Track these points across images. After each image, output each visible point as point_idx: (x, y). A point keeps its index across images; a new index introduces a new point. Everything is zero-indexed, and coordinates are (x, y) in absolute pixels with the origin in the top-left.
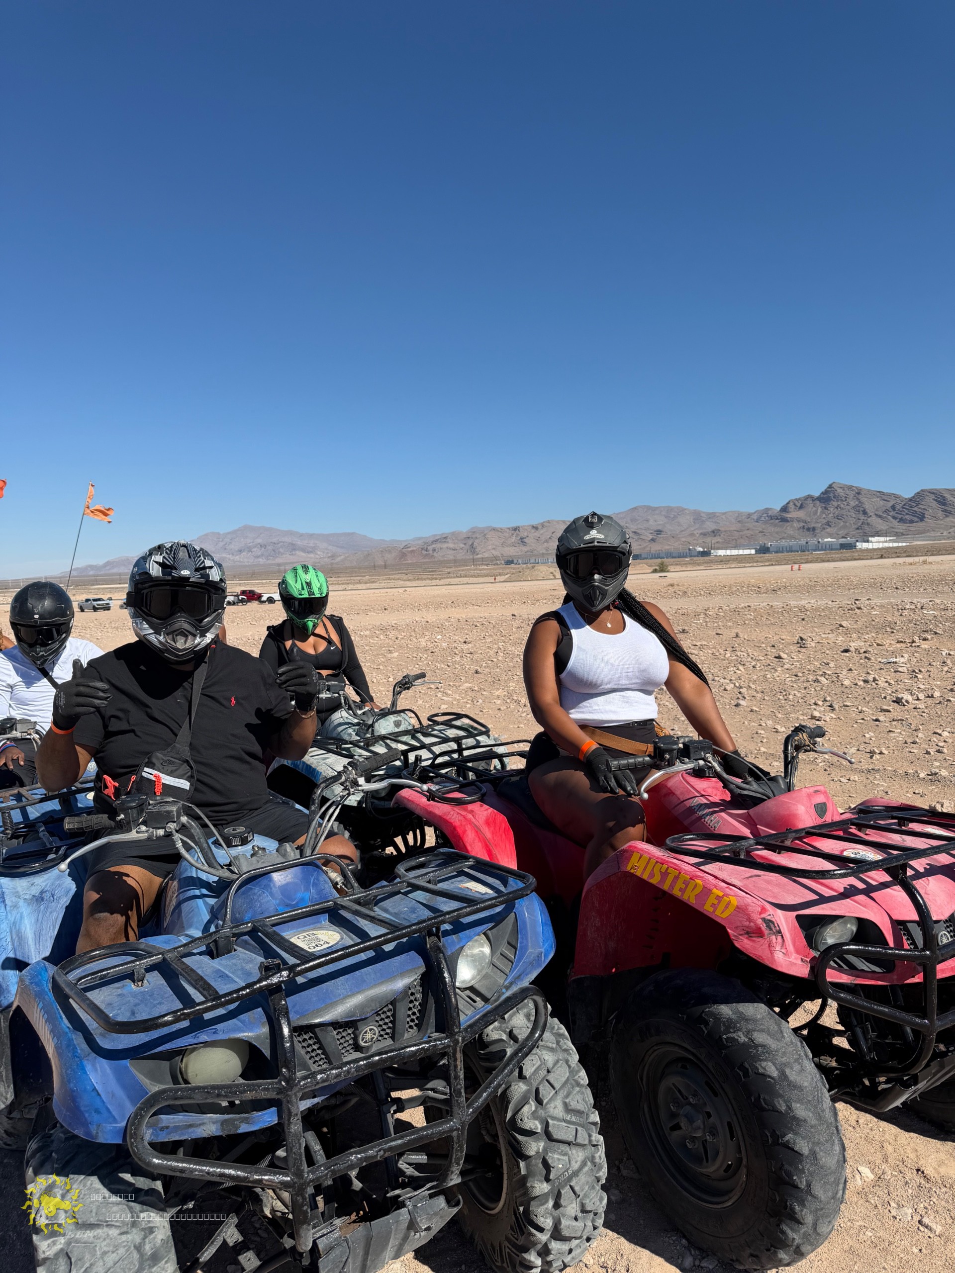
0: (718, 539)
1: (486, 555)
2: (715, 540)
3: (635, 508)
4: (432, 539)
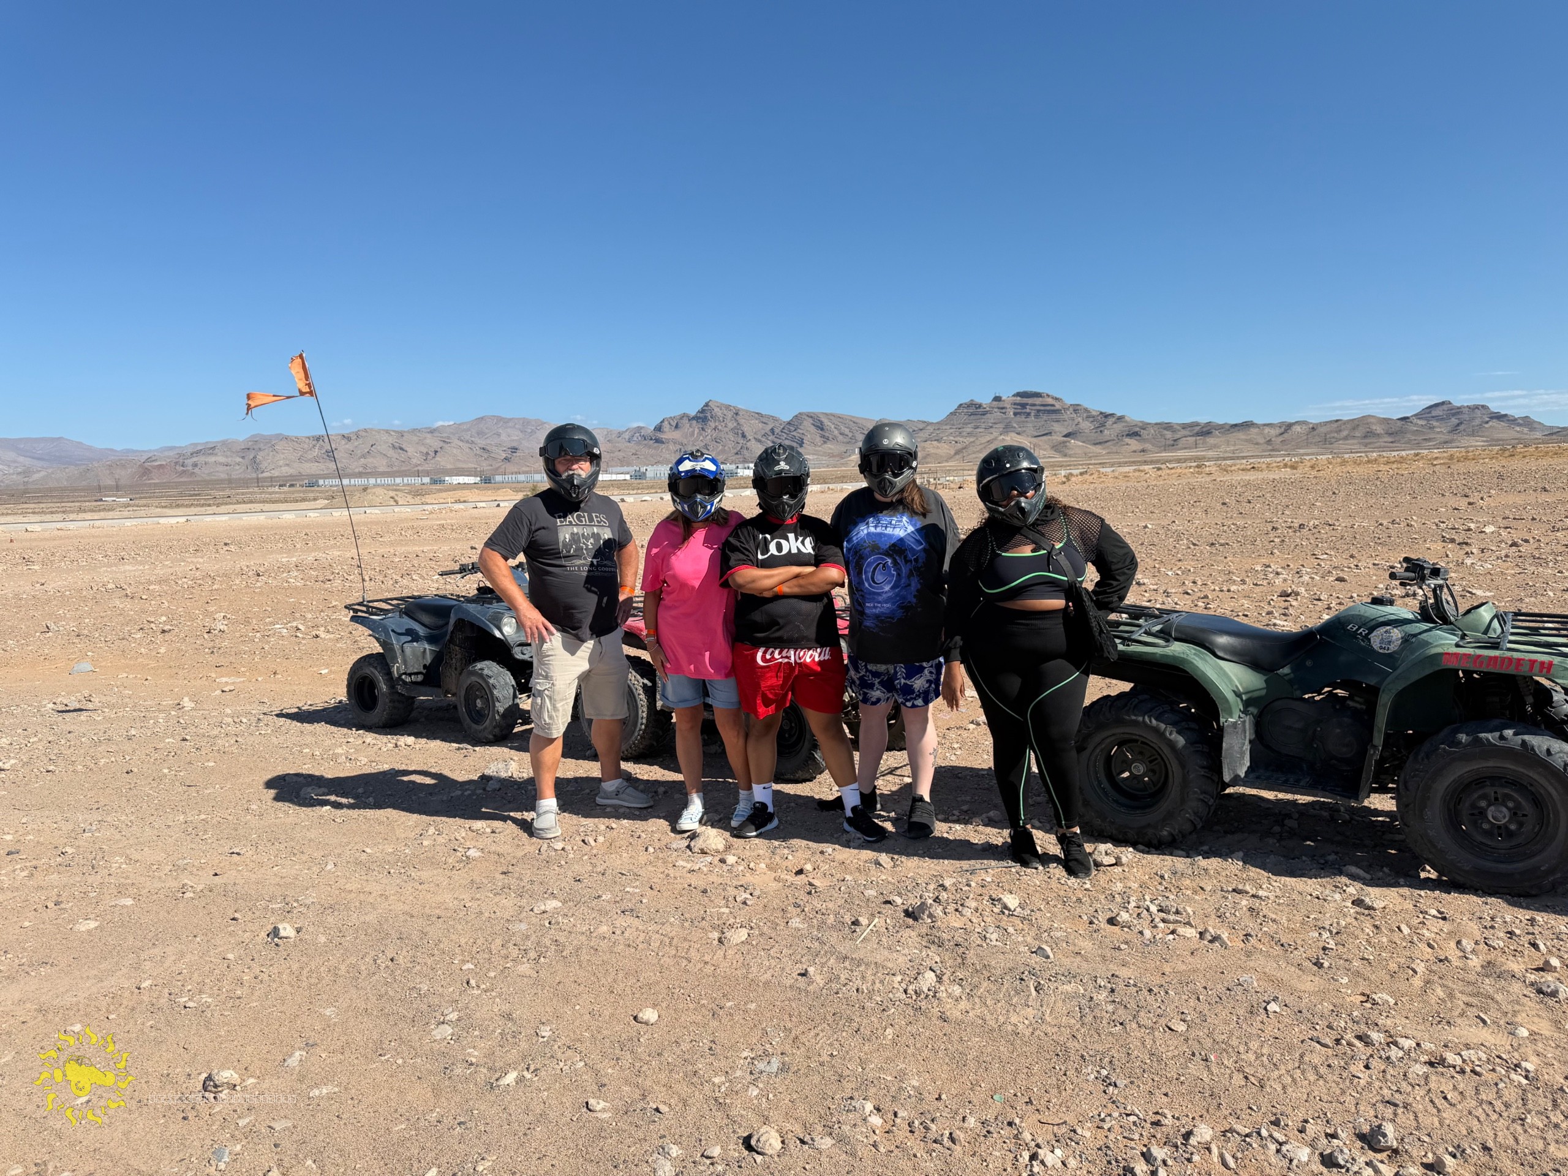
1: (276, 473)
3: (482, 418)
4: (191, 450)
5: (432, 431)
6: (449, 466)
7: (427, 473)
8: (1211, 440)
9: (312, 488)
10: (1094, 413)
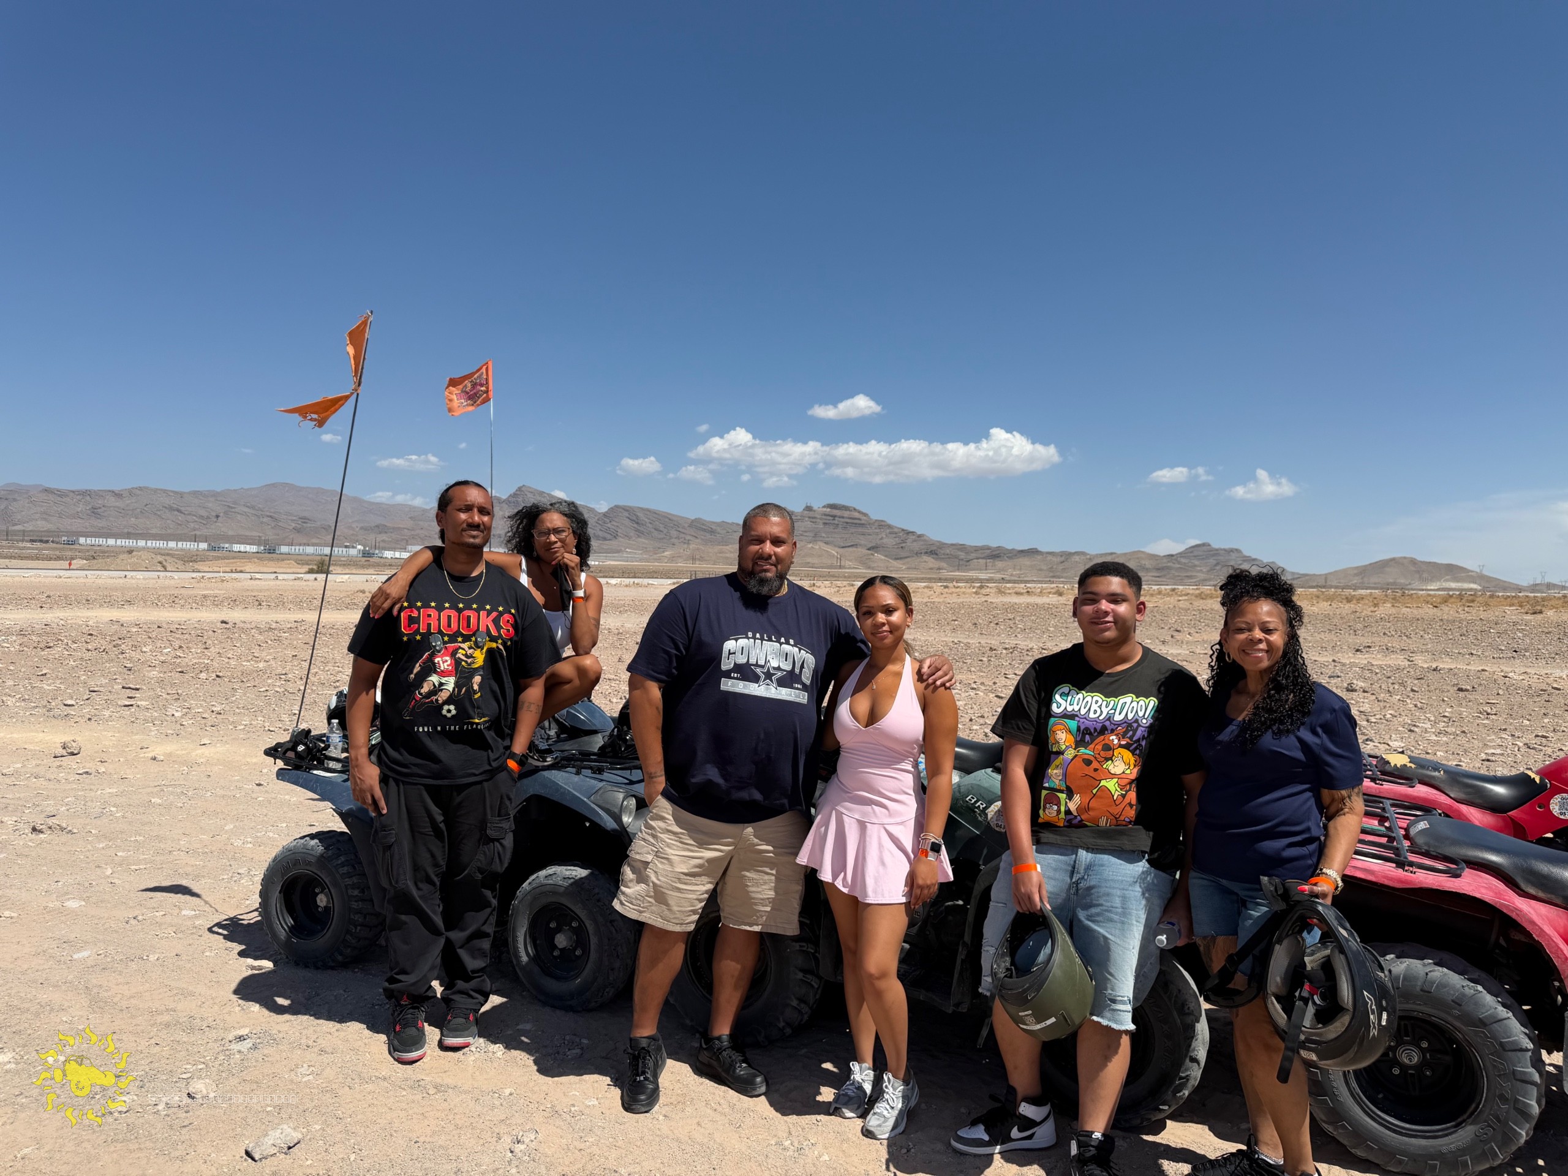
0: (384, 537)
1: (29, 527)
2: (381, 537)
3: (274, 485)
5: (215, 495)
6: (230, 533)
7: (205, 539)
8: (999, 564)
9: (72, 547)
10: (896, 530)
